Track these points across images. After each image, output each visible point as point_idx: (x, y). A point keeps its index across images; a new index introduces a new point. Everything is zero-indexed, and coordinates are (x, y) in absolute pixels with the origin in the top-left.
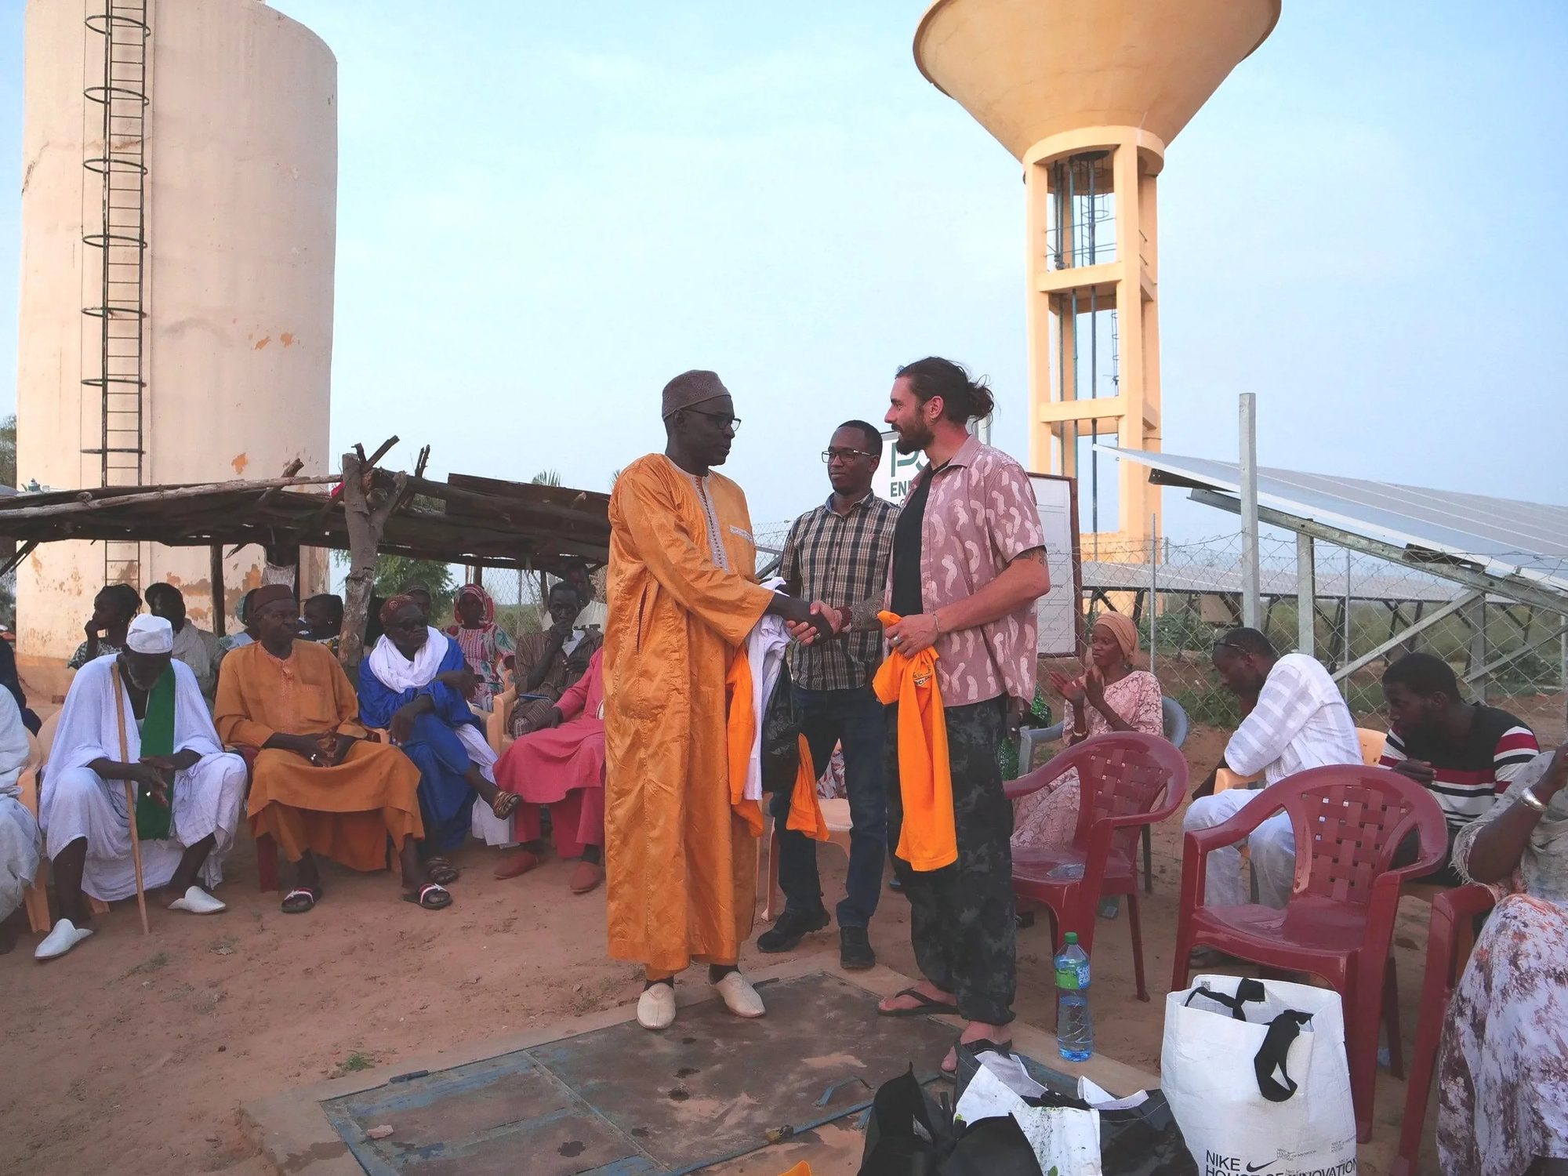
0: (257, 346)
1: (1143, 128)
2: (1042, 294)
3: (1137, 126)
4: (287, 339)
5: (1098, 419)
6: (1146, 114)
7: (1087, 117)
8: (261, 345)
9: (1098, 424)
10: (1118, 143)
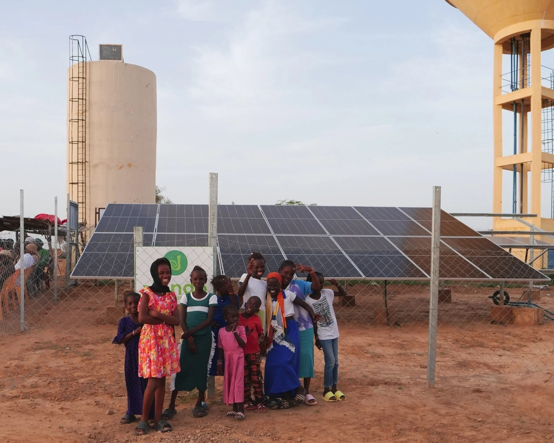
0: (119, 169)
1: (545, 19)
2: (499, 106)
3: (541, 19)
4: (130, 165)
5: (524, 163)
6: (545, 12)
7: (514, 19)
8: (121, 168)
9: (524, 167)
10: (531, 29)
